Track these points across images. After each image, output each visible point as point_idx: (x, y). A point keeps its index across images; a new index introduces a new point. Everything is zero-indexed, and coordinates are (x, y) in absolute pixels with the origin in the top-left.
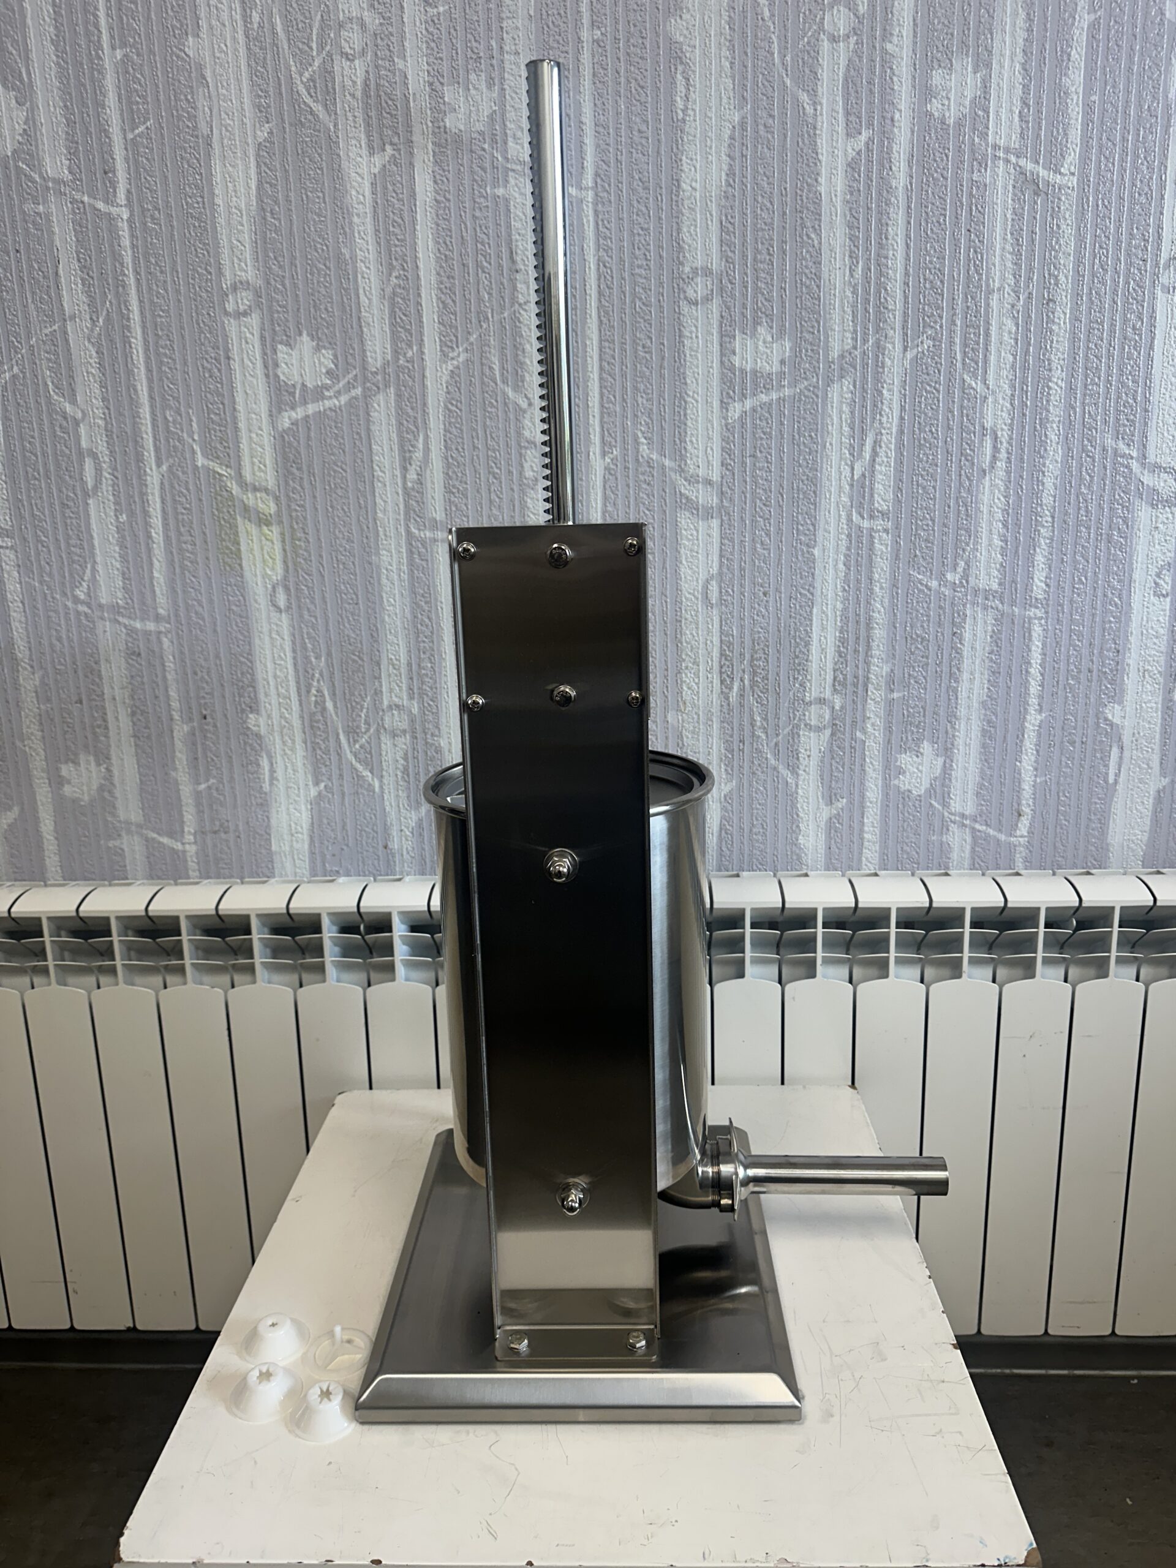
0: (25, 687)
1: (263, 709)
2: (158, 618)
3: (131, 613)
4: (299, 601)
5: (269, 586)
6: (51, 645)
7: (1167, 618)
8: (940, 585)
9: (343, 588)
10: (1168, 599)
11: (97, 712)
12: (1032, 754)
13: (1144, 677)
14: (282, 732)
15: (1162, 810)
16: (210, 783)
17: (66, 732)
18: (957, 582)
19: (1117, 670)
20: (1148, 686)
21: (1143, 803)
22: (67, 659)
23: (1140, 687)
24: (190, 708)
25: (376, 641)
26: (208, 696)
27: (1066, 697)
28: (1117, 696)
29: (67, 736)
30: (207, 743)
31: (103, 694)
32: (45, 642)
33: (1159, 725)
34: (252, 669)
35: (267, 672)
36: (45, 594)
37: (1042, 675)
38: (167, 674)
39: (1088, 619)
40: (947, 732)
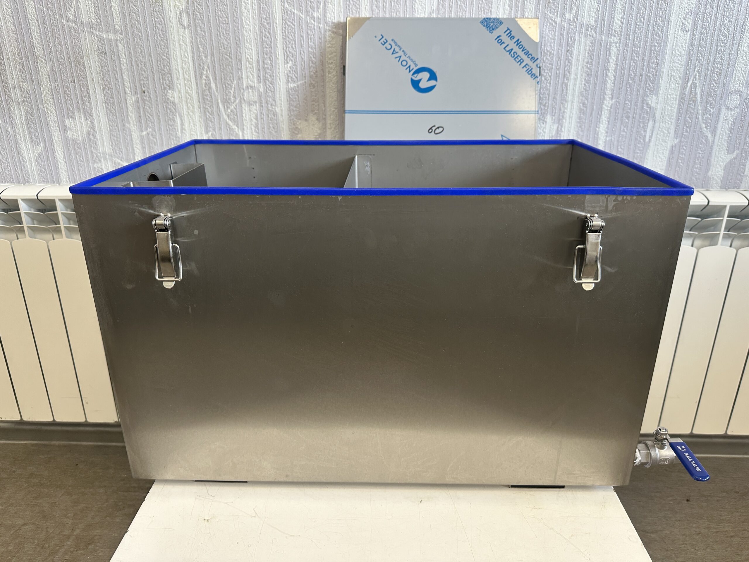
0: (42, 72)
1: (176, 87)
2: (115, 32)
3: (99, 27)
4: (195, 22)
5: (178, 12)
6: (55, 46)
7: (687, 45)
8: (562, 20)
9: (220, 14)
10: (689, 33)
11: (84, 88)
12: (606, 123)
13: (671, 79)
14: (187, 102)
15: (673, 157)
16: (148, 131)
17: (66, 100)
18: (572, 19)
19: (656, 75)
20: (673, 85)
21: (663, 153)
22: (65, 56)
23: (668, 86)
24: (135, 86)
25: (239, 47)
26: (145, 79)
27: (627, 90)
28: (655, 91)
29: (67, 102)
30: (146, 107)
31: (86, 77)
32: (52, 44)
33: (676, 108)
34: (169, 64)
35: (178, 65)
36: (50, 15)
37: (615, 77)
38: (122, 65)
39: (643, 44)
40: (560, 109)
